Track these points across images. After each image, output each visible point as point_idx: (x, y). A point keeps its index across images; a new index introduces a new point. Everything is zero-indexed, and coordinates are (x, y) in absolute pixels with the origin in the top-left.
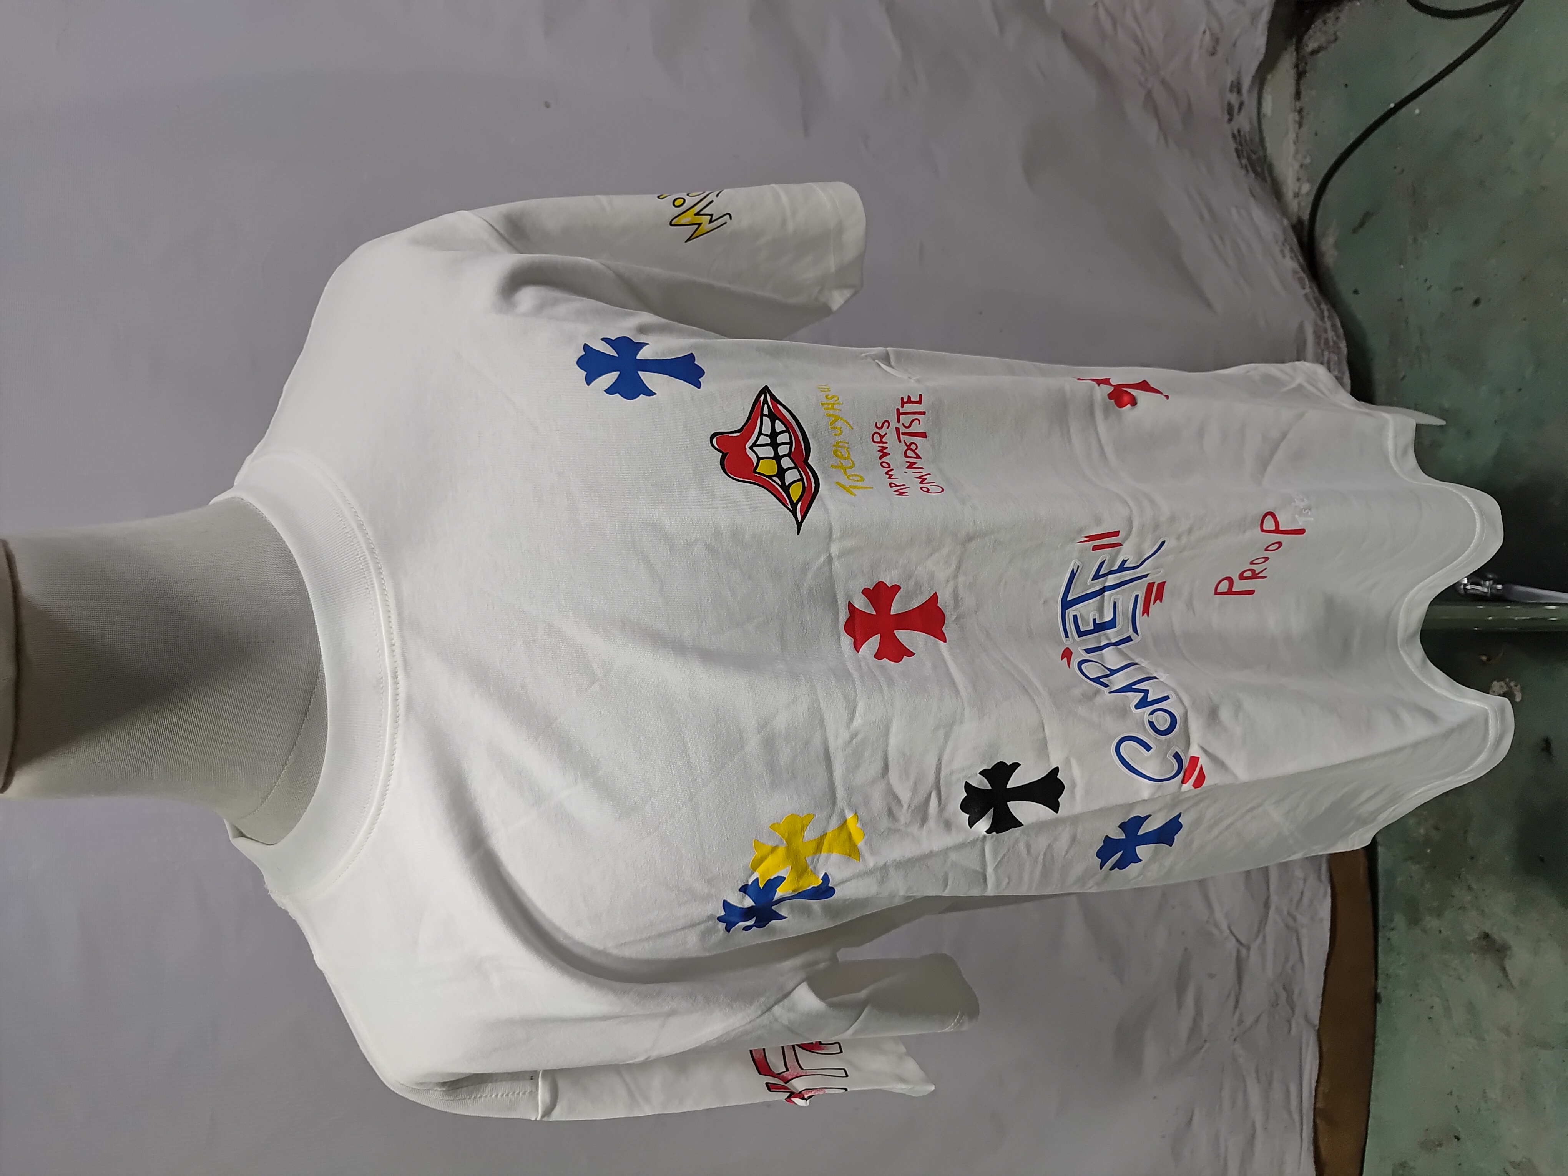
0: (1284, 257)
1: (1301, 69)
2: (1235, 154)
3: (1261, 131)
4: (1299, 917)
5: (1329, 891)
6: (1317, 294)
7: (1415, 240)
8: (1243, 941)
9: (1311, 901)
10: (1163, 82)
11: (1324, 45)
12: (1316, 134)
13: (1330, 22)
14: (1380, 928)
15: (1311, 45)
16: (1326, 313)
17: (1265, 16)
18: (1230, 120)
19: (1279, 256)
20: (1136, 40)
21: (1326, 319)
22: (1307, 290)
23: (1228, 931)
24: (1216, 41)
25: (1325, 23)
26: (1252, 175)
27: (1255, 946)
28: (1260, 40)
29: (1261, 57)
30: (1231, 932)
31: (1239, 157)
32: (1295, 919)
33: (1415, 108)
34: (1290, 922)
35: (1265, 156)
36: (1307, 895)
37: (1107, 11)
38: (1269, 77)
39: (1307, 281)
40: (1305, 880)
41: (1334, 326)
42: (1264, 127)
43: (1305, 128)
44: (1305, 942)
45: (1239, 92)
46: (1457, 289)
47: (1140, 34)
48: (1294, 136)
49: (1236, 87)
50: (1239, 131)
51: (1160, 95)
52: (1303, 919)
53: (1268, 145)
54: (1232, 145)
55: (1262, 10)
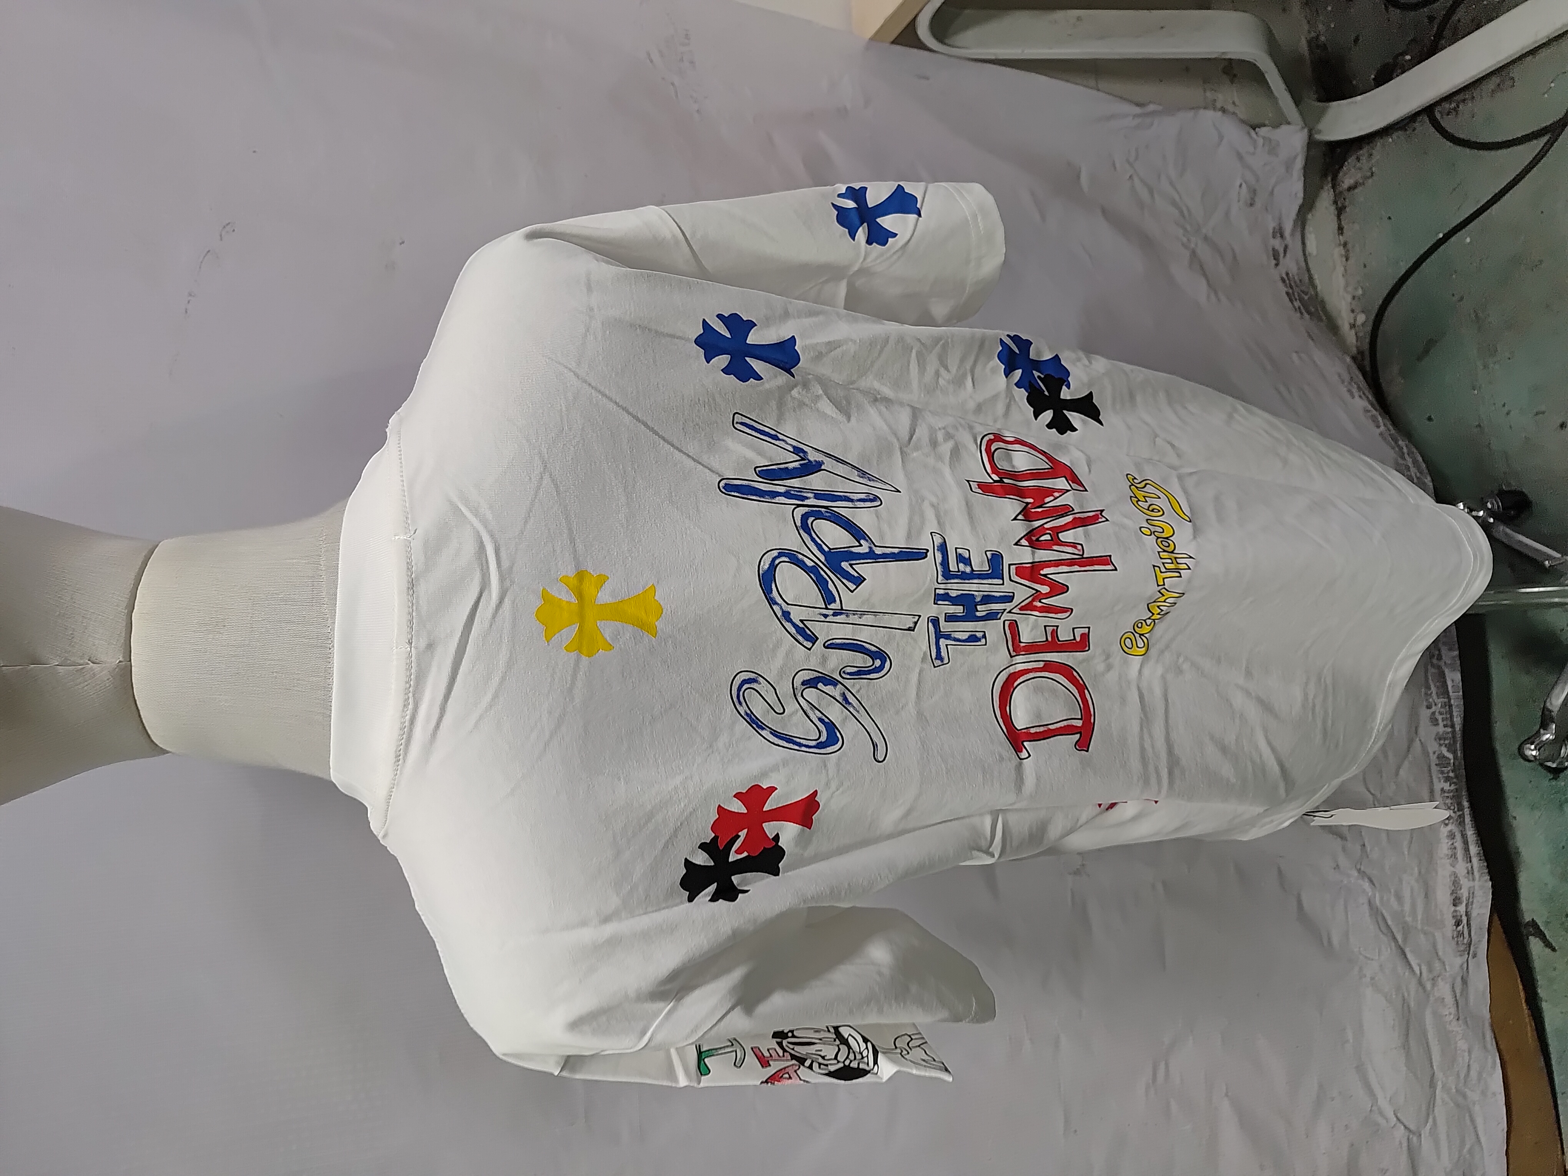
0: (1353, 397)
1: (1340, 205)
2: (1287, 299)
3: (1308, 270)
4: (1469, 1093)
5: (1498, 1061)
6: (1393, 432)
7: (1485, 367)
8: (1412, 1127)
9: (1480, 1074)
10: (1206, 238)
11: (1361, 181)
12: (1365, 266)
13: (1364, 159)
14: (1559, 1095)
15: (1347, 182)
16: (1405, 450)
17: (1299, 163)
18: (1277, 265)
19: (1347, 396)
20: (1174, 204)
21: (1406, 456)
22: (1382, 428)
23: (1395, 1119)
24: (1254, 192)
25: (1358, 159)
26: (1306, 316)
27: (1425, 1132)
28: (1296, 187)
29: (1300, 201)
30: (1398, 1119)
31: (1291, 300)
32: (1465, 1096)
33: (1465, 237)
34: (1460, 1099)
35: (1317, 294)
36: (1475, 1067)
37: (1142, 180)
38: (1309, 216)
39: (1380, 419)
40: (1470, 1052)
41: (1415, 462)
42: (1311, 265)
43: (1352, 261)
44: (1479, 1121)
45: (1282, 236)
46: (1537, 414)
47: (1177, 197)
48: (1343, 269)
49: (1279, 232)
50: (1287, 274)
51: (1205, 253)
52: (1474, 1096)
53: (1317, 282)
54: (1283, 289)
55: (1295, 158)
